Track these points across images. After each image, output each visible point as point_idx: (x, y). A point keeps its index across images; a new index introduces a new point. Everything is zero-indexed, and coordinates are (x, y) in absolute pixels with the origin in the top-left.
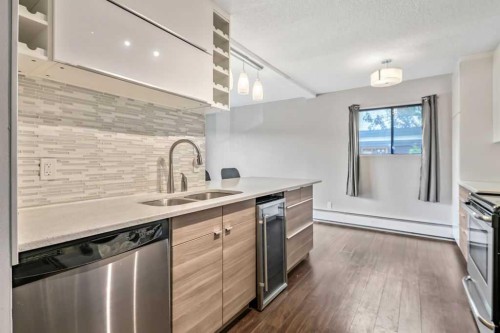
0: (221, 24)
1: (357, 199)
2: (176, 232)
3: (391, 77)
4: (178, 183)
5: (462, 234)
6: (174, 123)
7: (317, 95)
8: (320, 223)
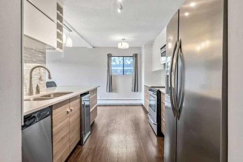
0: (59, 8)
1: (111, 94)
2: (54, 112)
3: (125, 46)
4: (34, 90)
5: (145, 101)
6: (29, 56)
7: (94, 47)
8: (100, 106)
